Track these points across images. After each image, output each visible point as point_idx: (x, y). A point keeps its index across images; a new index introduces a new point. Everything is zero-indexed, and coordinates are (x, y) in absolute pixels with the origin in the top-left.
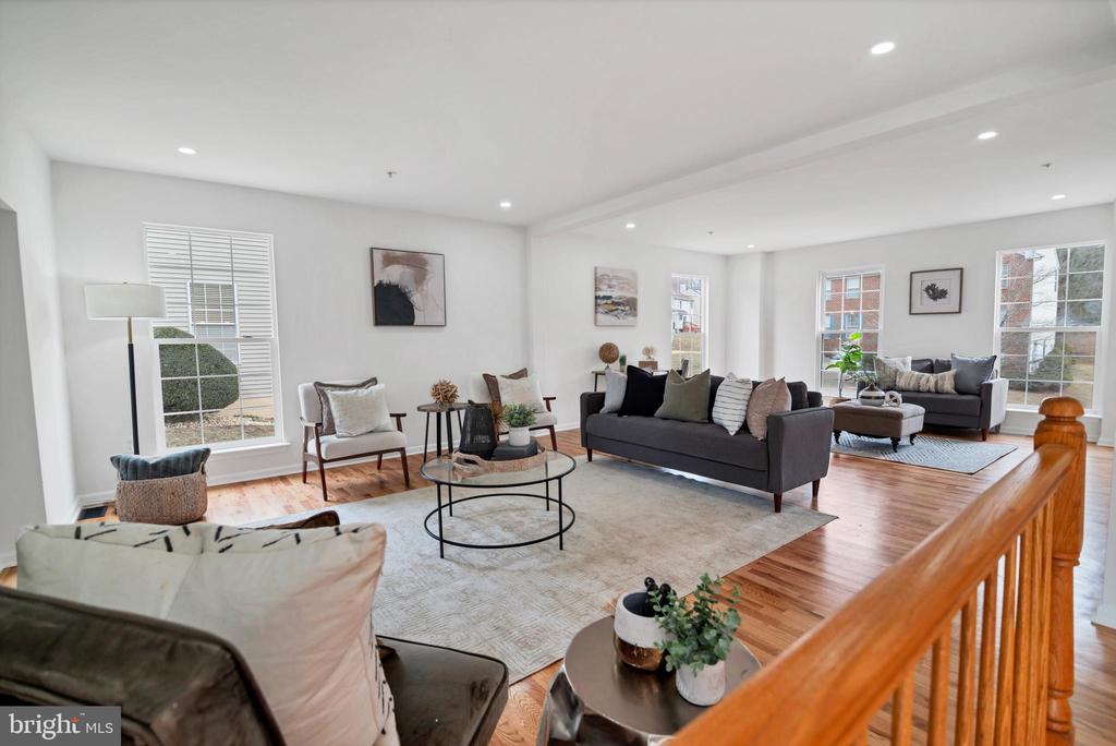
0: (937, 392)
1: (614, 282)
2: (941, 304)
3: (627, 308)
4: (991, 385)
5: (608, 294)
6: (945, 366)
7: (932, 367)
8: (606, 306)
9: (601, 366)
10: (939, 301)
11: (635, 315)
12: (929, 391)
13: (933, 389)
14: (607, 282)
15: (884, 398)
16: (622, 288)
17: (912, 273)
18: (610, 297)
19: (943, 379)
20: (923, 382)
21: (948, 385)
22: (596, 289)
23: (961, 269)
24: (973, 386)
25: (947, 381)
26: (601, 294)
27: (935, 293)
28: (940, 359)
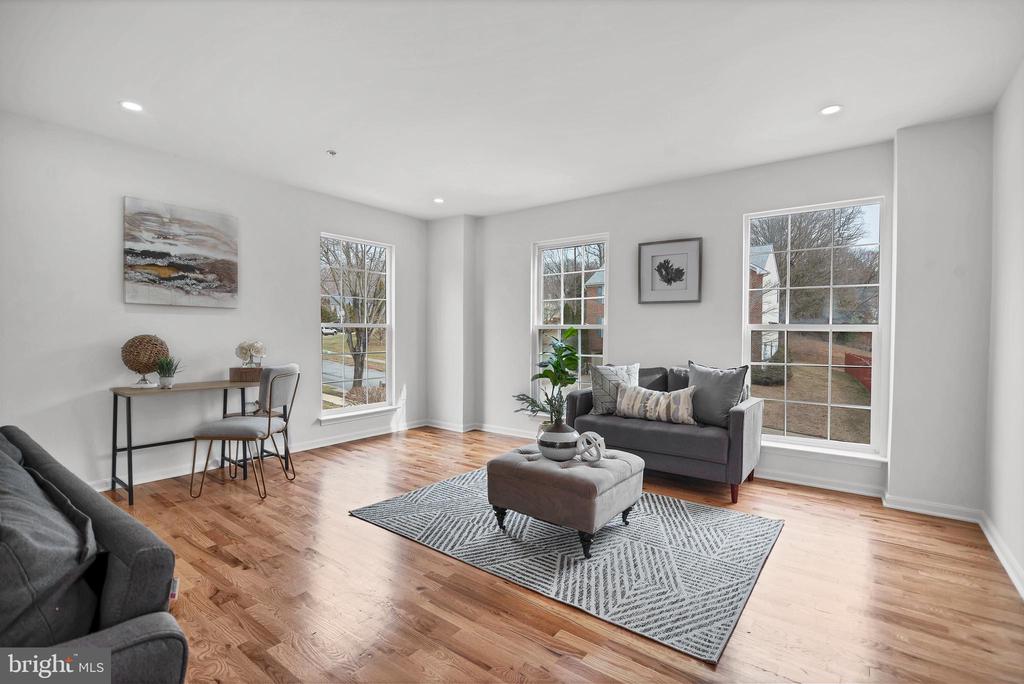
0: (670, 422)
1: (176, 229)
2: (676, 290)
3: (211, 277)
4: (741, 414)
5: (159, 246)
6: (682, 381)
7: (664, 380)
8: (153, 271)
9: (129, 379)
10: (674, 284)
11: (233, 290)
12: (659, 420)
13: (664, 417)
14: (155, 226)
15: (575, 445)
16: (194, 243)
17: (640, 245)
18: (167, 255)
19: (677, 400)
20: (650, 404)
21: (684, 412)
22: (128, 236)
23: (700, 240)
24: (718, 414)
25: (680, 403)
26: (139, 247)
27: (670, 274)
28: (675, 368)
